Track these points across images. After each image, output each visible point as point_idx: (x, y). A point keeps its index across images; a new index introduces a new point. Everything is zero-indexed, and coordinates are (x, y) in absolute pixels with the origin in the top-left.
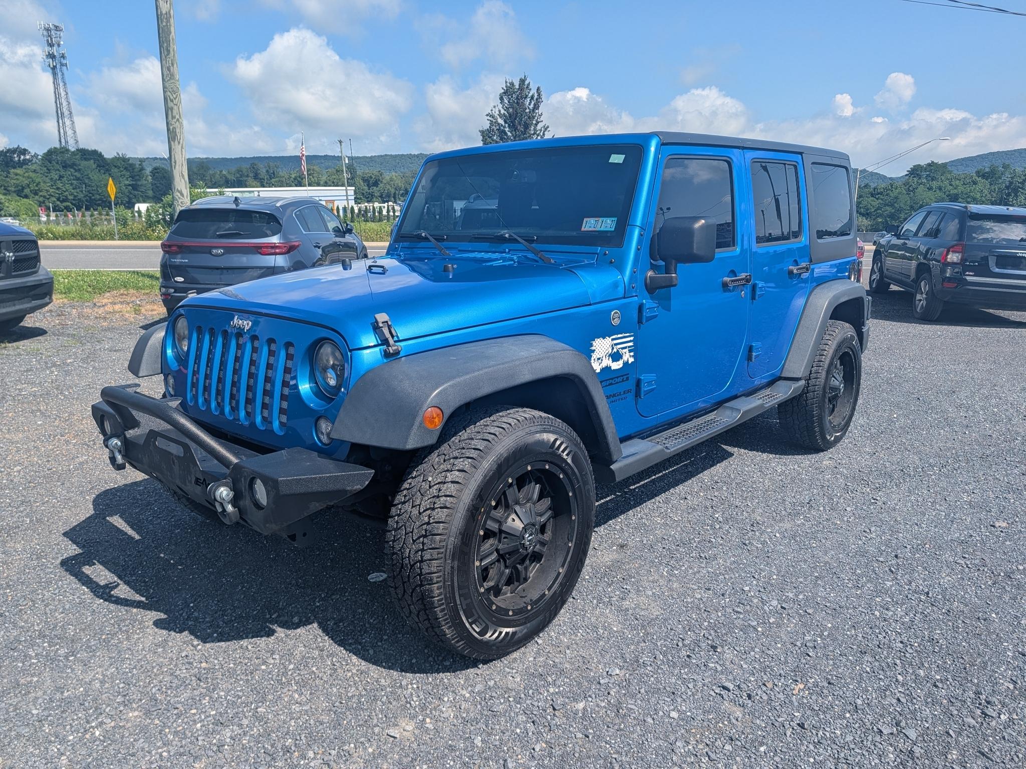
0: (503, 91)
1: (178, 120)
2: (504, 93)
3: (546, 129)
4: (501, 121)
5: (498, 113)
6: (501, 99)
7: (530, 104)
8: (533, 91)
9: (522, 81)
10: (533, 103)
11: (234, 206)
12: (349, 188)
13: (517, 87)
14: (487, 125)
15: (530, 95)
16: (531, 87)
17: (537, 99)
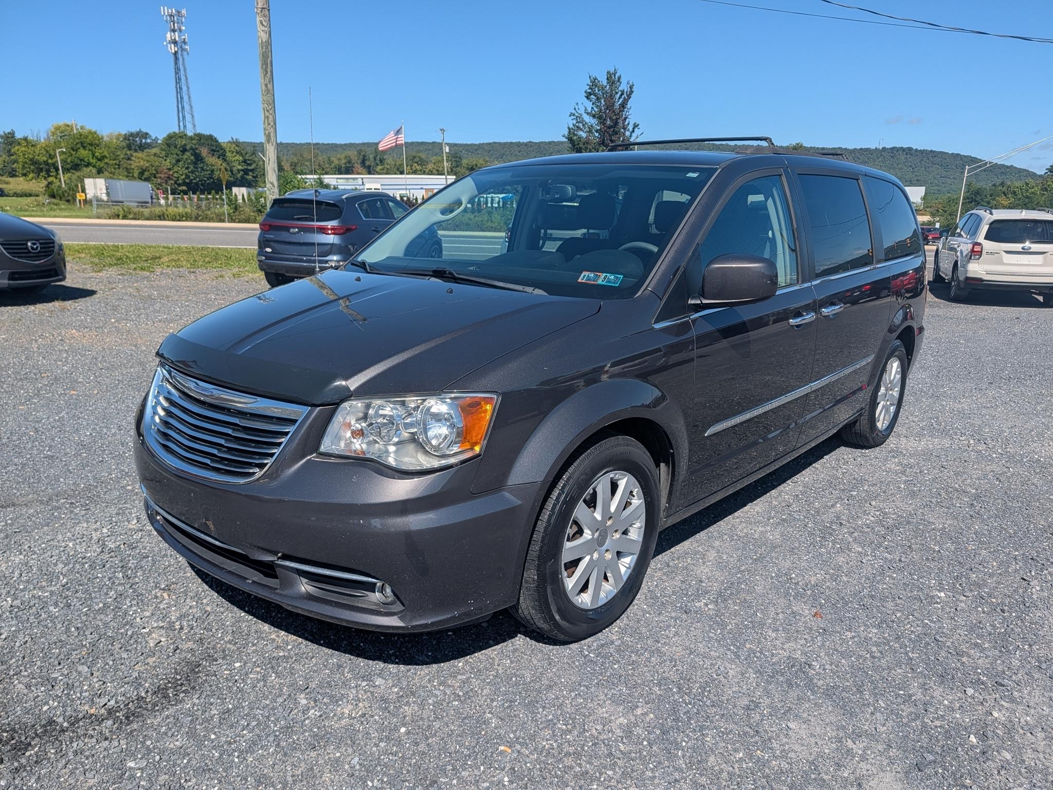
1: (272, 126)
8: (624, 87)
9: (611, 75)
10: (623, 97)
12: (448, 177)
15: (620, 88)
16: (622, 79)
17: (627, 93)
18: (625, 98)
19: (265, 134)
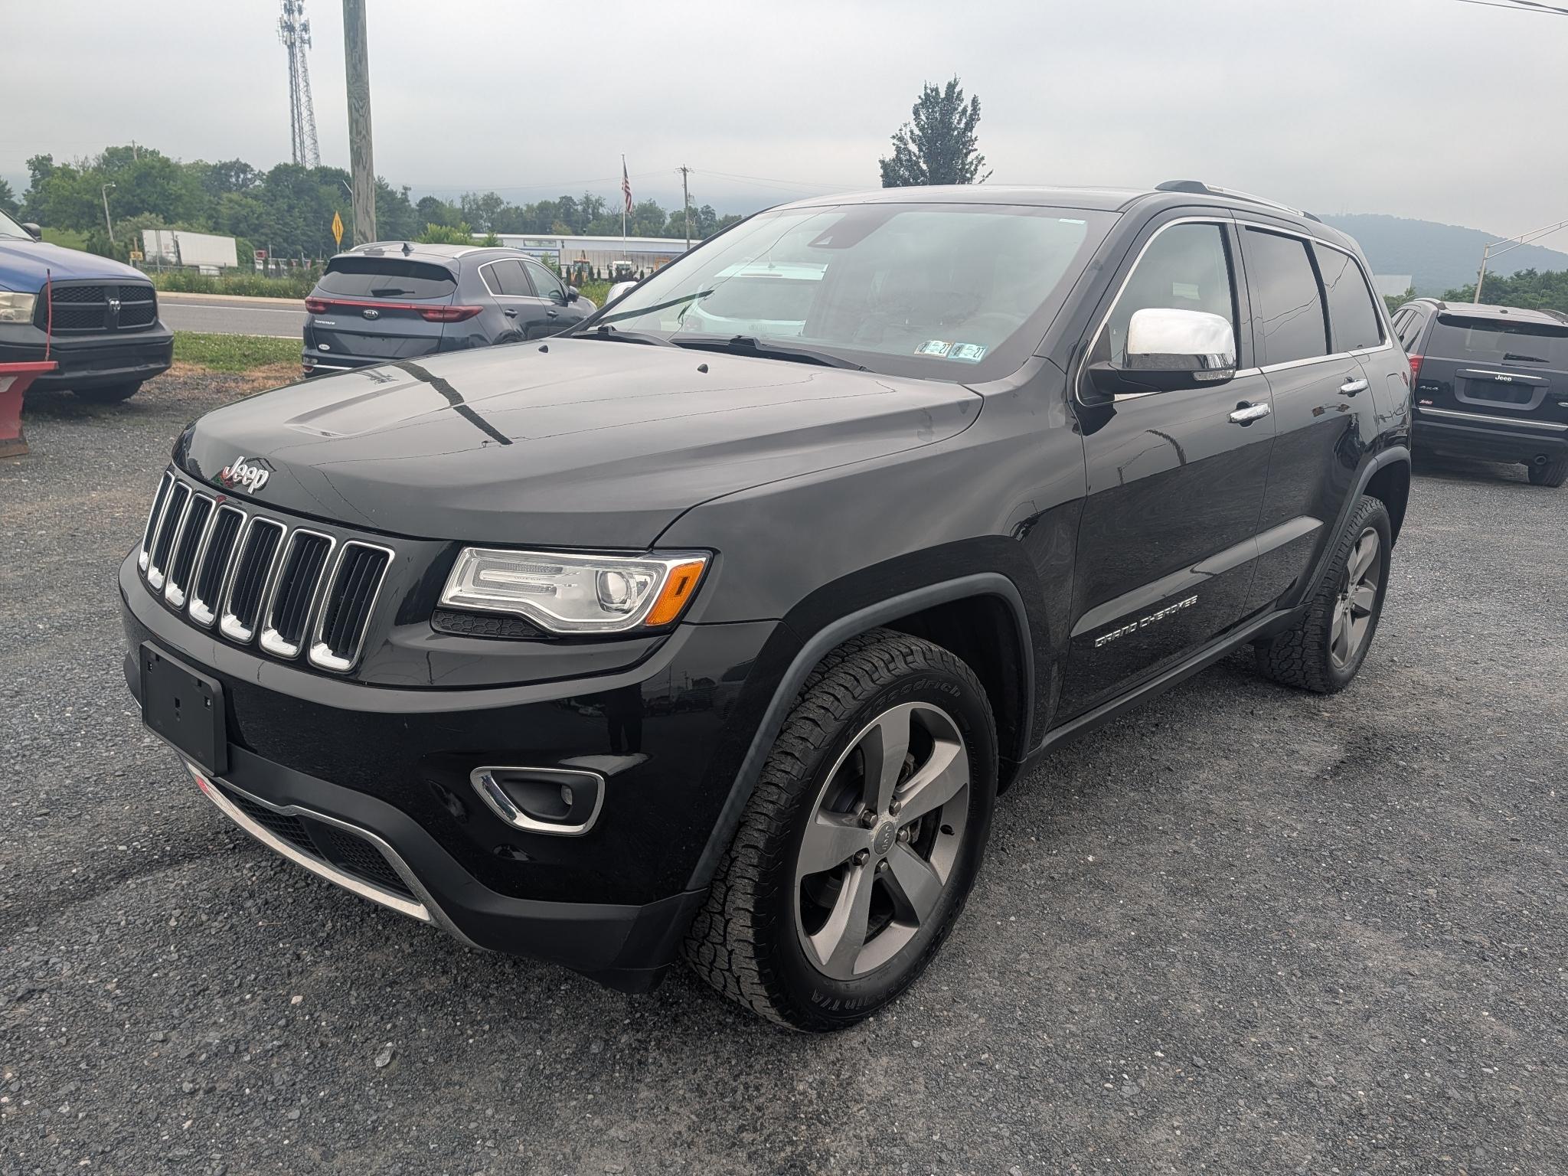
0: (920, 101)
1: (364, 137)
2: (921, 104)
3: (979, 162)
4: (913, 148)
5: (909, 134)
6: (916, 113)
7: (958, 123)
8: (967, 101)
9: (951, 87)
10: (964, 121)
11: (402, 256)
12: (691, 241)
13: (942, 95)
14: (890, 154)
15: (960, 109)
16: (964, 95)
17: (971, 114)
18: (967, 124)
19: (352, 149)
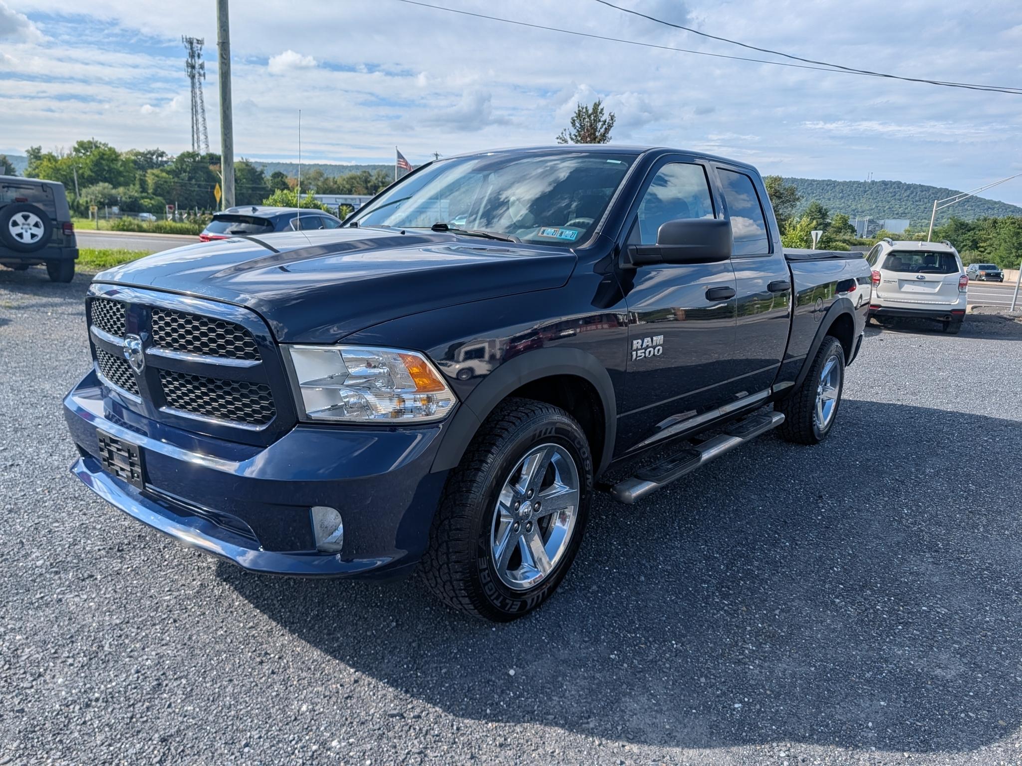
0: (575, 115)
5: (568, 133)
6: (573, 123)
7: (601, 128)
8: (606, 117)
9: (596, 106)
10: (604, 127)
13: (590, 111)
15: (602, 120)
16: (604, 112)
17: (609, 124)
18: (606, 129)
